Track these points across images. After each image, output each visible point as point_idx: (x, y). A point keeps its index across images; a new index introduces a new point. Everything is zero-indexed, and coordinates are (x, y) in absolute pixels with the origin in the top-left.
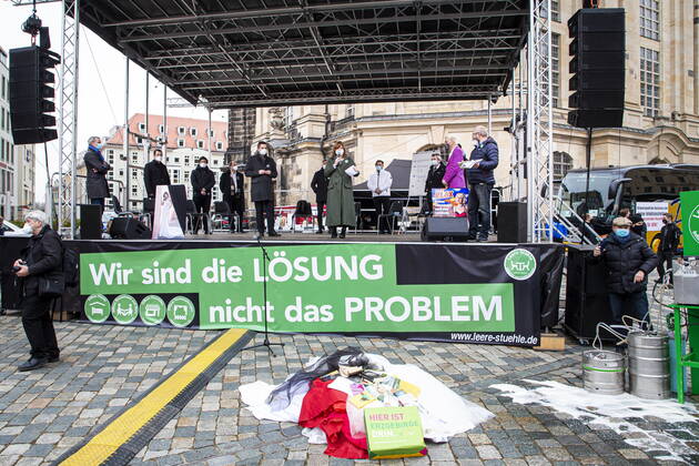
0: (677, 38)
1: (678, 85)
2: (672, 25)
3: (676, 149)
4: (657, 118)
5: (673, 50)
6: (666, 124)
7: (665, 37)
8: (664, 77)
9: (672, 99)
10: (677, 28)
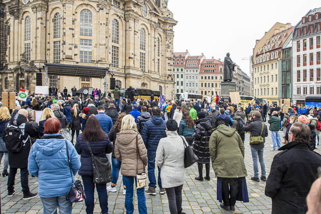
0: (150, 50)
1: (150, 62)
2: (149, 46)
3: (149, 80)
4: (144, 72)
5: (149, 53)
6: (146, 74)
7: (147, 49)
8: (146, 60)
9: (148, 67)
10: (150, 48)
